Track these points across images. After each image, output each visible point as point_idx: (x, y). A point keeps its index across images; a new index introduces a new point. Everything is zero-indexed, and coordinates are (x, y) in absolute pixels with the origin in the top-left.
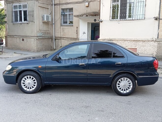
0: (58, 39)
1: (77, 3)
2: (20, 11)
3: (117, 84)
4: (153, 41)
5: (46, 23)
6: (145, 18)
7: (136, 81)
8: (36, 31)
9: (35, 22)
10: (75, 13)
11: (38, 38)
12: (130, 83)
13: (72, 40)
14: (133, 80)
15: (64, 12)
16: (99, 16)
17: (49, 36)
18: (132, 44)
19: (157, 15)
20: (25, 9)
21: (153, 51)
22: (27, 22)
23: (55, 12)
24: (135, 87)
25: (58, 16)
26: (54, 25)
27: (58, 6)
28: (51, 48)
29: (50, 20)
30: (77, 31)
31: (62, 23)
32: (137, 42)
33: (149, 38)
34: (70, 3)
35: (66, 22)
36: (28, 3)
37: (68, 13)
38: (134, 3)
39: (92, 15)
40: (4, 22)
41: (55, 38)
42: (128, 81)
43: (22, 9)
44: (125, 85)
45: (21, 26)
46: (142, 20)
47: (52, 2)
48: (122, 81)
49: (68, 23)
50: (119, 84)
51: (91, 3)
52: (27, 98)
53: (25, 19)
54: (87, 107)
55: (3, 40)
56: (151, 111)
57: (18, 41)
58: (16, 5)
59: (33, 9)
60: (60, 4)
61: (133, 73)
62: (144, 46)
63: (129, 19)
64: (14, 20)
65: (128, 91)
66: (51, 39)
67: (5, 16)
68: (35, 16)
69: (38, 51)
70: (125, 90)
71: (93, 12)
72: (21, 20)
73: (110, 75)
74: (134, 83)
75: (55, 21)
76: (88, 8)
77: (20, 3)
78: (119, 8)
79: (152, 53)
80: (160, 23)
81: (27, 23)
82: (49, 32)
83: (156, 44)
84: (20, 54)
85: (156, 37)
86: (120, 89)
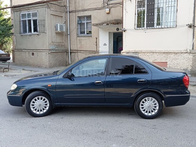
0: (74, 52)
1: (96, 9)
2: (30, 21)
3: (140, 105)
4: (187, 52)
5: (60, 34)
6: (176, 26)
7: (163, 101)
8: (48, 44)
9: (47, 33)
10: (94, 21)
11: (51, 51)
12: (155, 104)
13: (91, 53)
14: (160, 100)
15: (80, 20)
16: (122, 24)
17: (63, 48)
18: (162, 57)
19: (191, 22)
20: (35, 18)
21: (187, 65)
22: (38, 33)
23: (70, 20)
24: (162, 108)
25: (74, 26)
26: (69, 35)
27: (74, 14)
28: (66, 63)
29: (64, 30)
30: (96, 42)
31: (79, 34)
32: (167, 54)
33: (183, 49)
34: (87, 9)
35: (84, 33)
36: (39, 11)
37: (85, 22)
38: (163, 8)
39: (114, 24)
40: (10, 33)
41: (71, 51)
42: (153, 101)
43: (32, 18)
44: (150, 106)
45: (30, 38)
46: (174, 28)
47: (67, 9)
48: (146, 101)
49: (86, 33)
50: (142, 105)
51: (112, 9)
52: (34, 122)
53: (35, 30)
54: (103, 132)
55: (9, 54)
56: (179, 137)
57: (26, 56)
58: (24, 13)
59: (44, 17)
60: (75, 11)
61: (159, 92)
62: (176, 59)
63: (158, 27)
64: (22, 31)
65: (153, 113)
66: (66, 53)
67: (12, 26)
68: (47, 26)
69: (51, 67)
70: (149, 112)
71: (115, 20)
72: (30, 31)
73: (132, 94)
74: (161, 103)
75: (71, 31)
76: (109, 14)
77: (29, 10)
78: (146, 15)
79: (186, 67)
80: (195, 31)
81: (38, 35)
82: (63, 44)
83: (191, 56)
84: (30, 71)
85: (191, 49)
86: (144, 110)
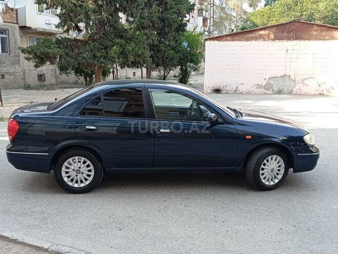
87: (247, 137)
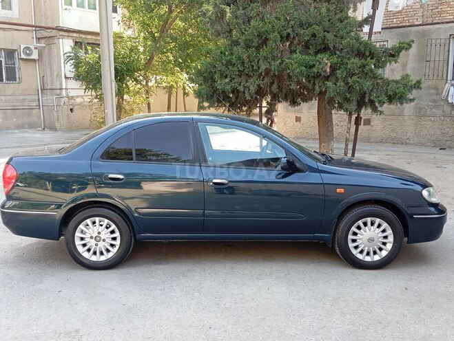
87: (338, 190)
